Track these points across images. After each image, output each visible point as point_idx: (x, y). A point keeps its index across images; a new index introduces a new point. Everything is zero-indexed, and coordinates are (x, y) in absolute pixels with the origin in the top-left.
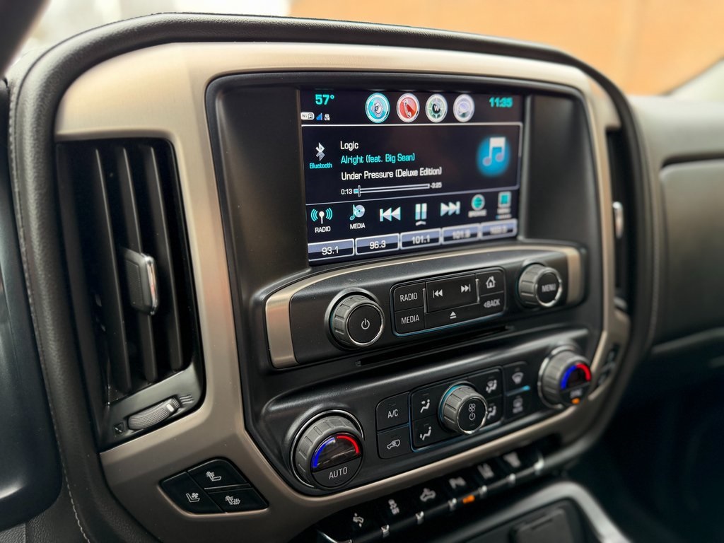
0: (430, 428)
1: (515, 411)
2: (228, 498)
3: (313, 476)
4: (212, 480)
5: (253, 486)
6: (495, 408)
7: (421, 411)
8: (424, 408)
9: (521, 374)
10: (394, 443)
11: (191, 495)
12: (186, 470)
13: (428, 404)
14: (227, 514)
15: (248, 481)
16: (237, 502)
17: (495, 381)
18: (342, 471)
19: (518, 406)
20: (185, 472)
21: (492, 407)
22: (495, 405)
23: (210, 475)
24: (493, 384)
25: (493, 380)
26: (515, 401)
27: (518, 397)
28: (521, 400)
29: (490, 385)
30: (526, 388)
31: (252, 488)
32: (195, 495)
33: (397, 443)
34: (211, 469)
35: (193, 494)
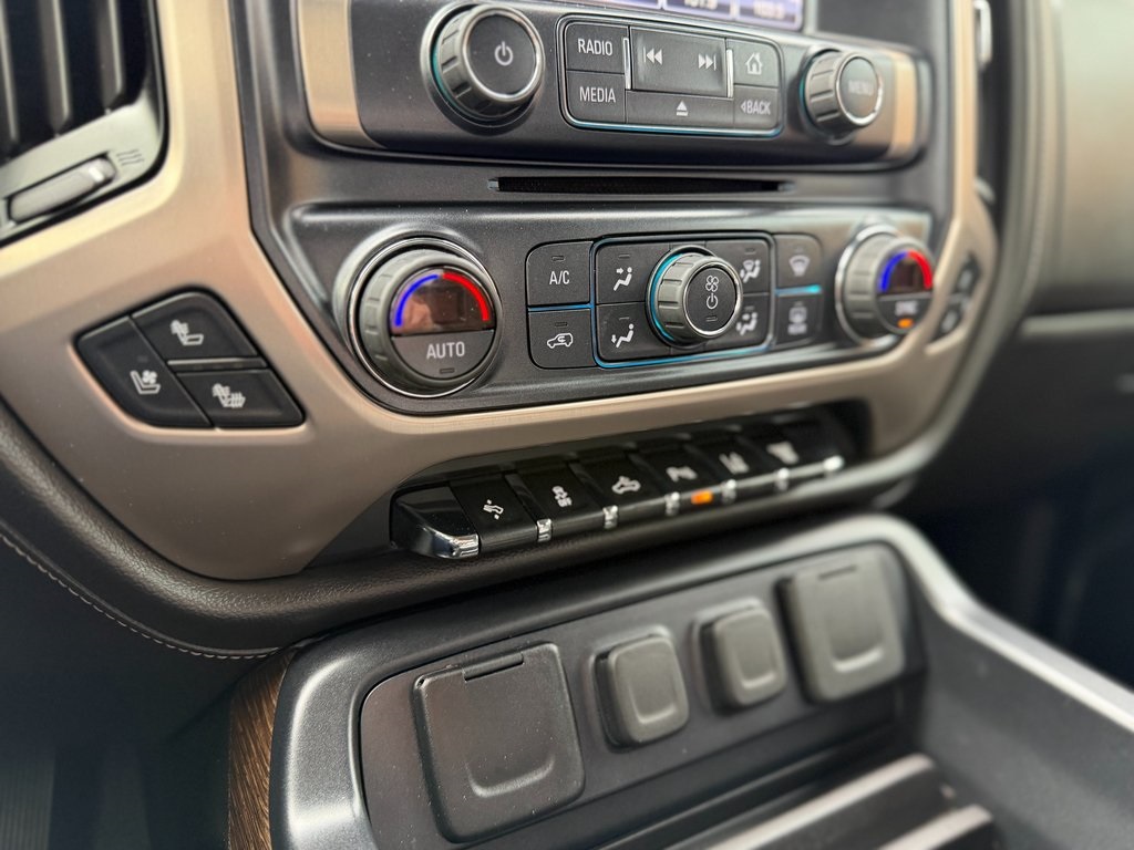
0: (631, 326)
1: (793, 330)
2: (220, 391)
3: (392, 343)
4: (185, 341)
5: (270, 366)
6: (754, 315)
7: (615, 289)
8: (620, 282)
9: (807, 260)
10: (561, 337)
11: (141, 376)
12: (129, 312)
13: (629, 277)
14: (218, 432)
15: (260, 353)
16: (237, 401)
17: (758, 262)
18: (454, 347)
19: (798, 322)
20: (126, 319)
21: (750, 313)
22: (756, 310)
23: (179, 328)
24: (754, 266)
25: (754, 258)
26: (793, 311)
27: (799, 303)
28: (803, 310)
29: (749, 267)
30: (814, 290)
31: (267, 371)
32: (150, 377)
33: (567, 339)
34: (182, 313)
35: (146, 373)
